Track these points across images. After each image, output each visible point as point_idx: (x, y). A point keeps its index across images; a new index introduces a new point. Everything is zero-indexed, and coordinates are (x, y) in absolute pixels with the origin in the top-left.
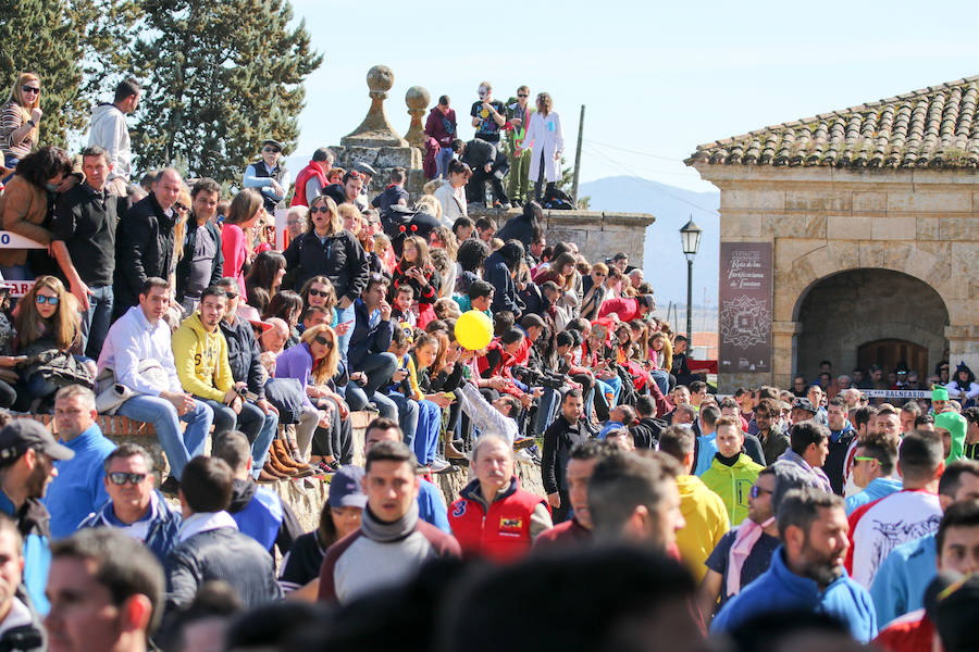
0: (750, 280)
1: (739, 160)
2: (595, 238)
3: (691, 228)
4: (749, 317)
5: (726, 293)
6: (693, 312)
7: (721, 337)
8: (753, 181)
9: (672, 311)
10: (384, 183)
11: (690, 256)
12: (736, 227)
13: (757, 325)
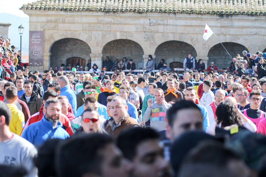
0: (37, 41)
1: (34, 8)
3: (21, 27)
4: (37, 51)
5: (31, 45)
6: (22, 50)
8: (38, 14)
11: (21, 34)
12: (33, 27)
13: (39, 53)
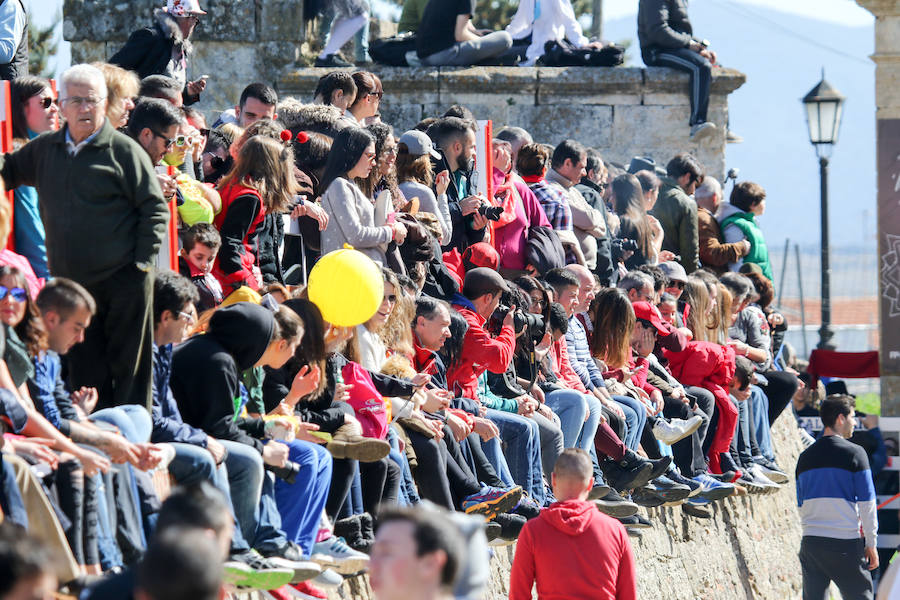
2: (631, 121)
3: (823, 95)
5: (893, 219)
6: (833, 258)
7: (885, 305)
9: (791, 260)
10: (215, 25)
11: (824, 150)
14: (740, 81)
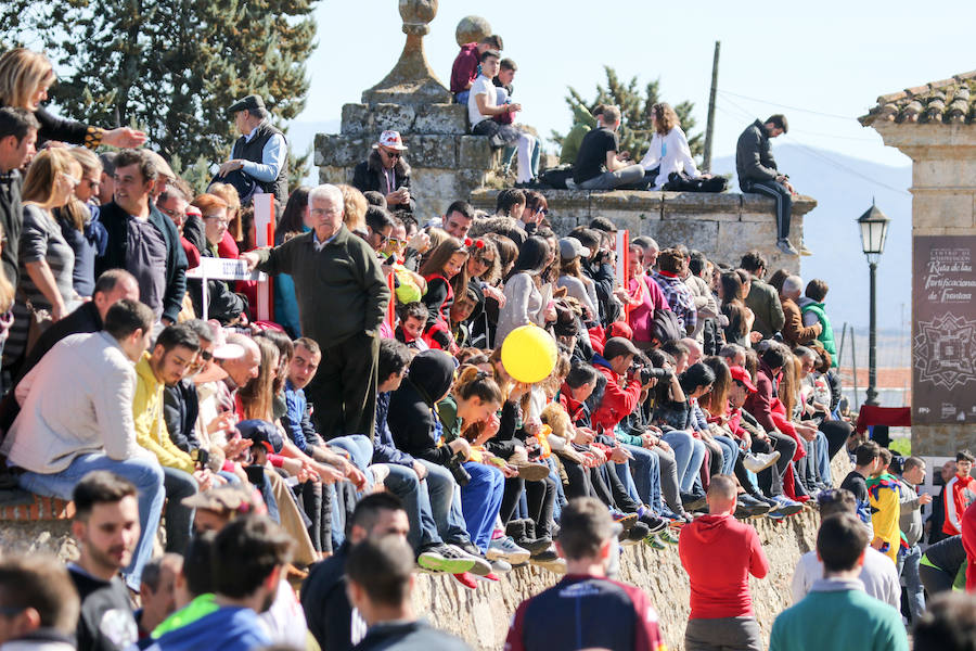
0: (957, 290)
1: (939, 117)
2: (731, 233)
3: (873, 217)
4: (955, 345)
5: (923, 308)
6: (879, 338)
7: (916, 374)
8: (959, 147)
9: (847, 339)
10: (425, 157)
11: (873, 258)
12: (935, 214)
13: (967, 355)
14: (813, 205)
